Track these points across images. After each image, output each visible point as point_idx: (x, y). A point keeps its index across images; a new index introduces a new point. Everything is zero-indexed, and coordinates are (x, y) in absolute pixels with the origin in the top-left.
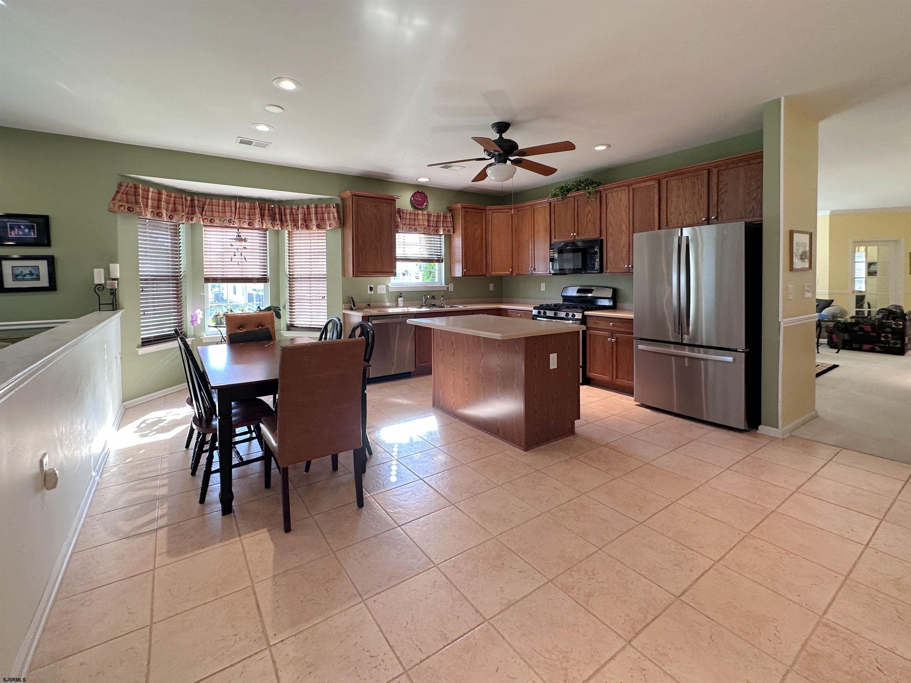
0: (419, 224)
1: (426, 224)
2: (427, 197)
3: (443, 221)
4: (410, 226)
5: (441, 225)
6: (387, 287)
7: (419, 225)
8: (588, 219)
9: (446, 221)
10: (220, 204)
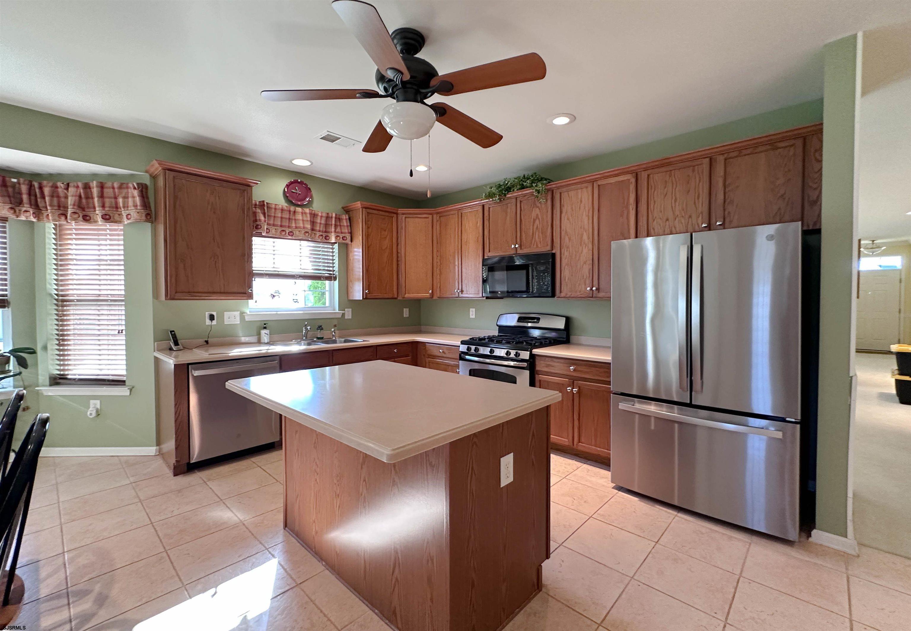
0: (298, 225)
1: (309, 226)
2: (310, 189)
3: (336, 226)
4: (283, 229)
5: (333, 230)
6: (242, 314)
7: (296, 227)
8: (535, 227)
9: (340, 226)
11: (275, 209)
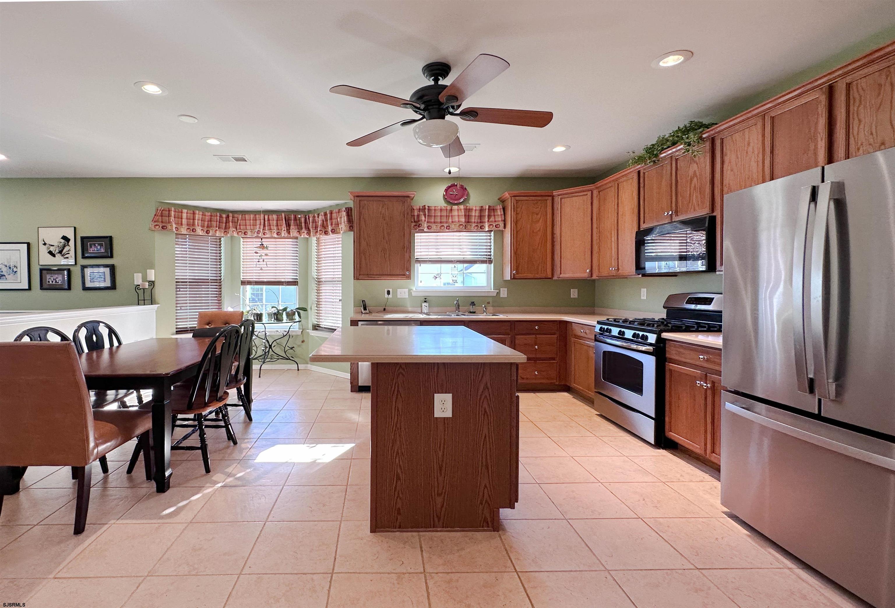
0: (454, 220)
1: (463, 220)
2: (466, 189)
3: (489, 216)
4: (442, 224)
5: (486, 220)
6: (410, 290)
7: (452, 222)
8: (693, 185)
9: (494, 215)
10: (252, 219)
11: (435, 210)
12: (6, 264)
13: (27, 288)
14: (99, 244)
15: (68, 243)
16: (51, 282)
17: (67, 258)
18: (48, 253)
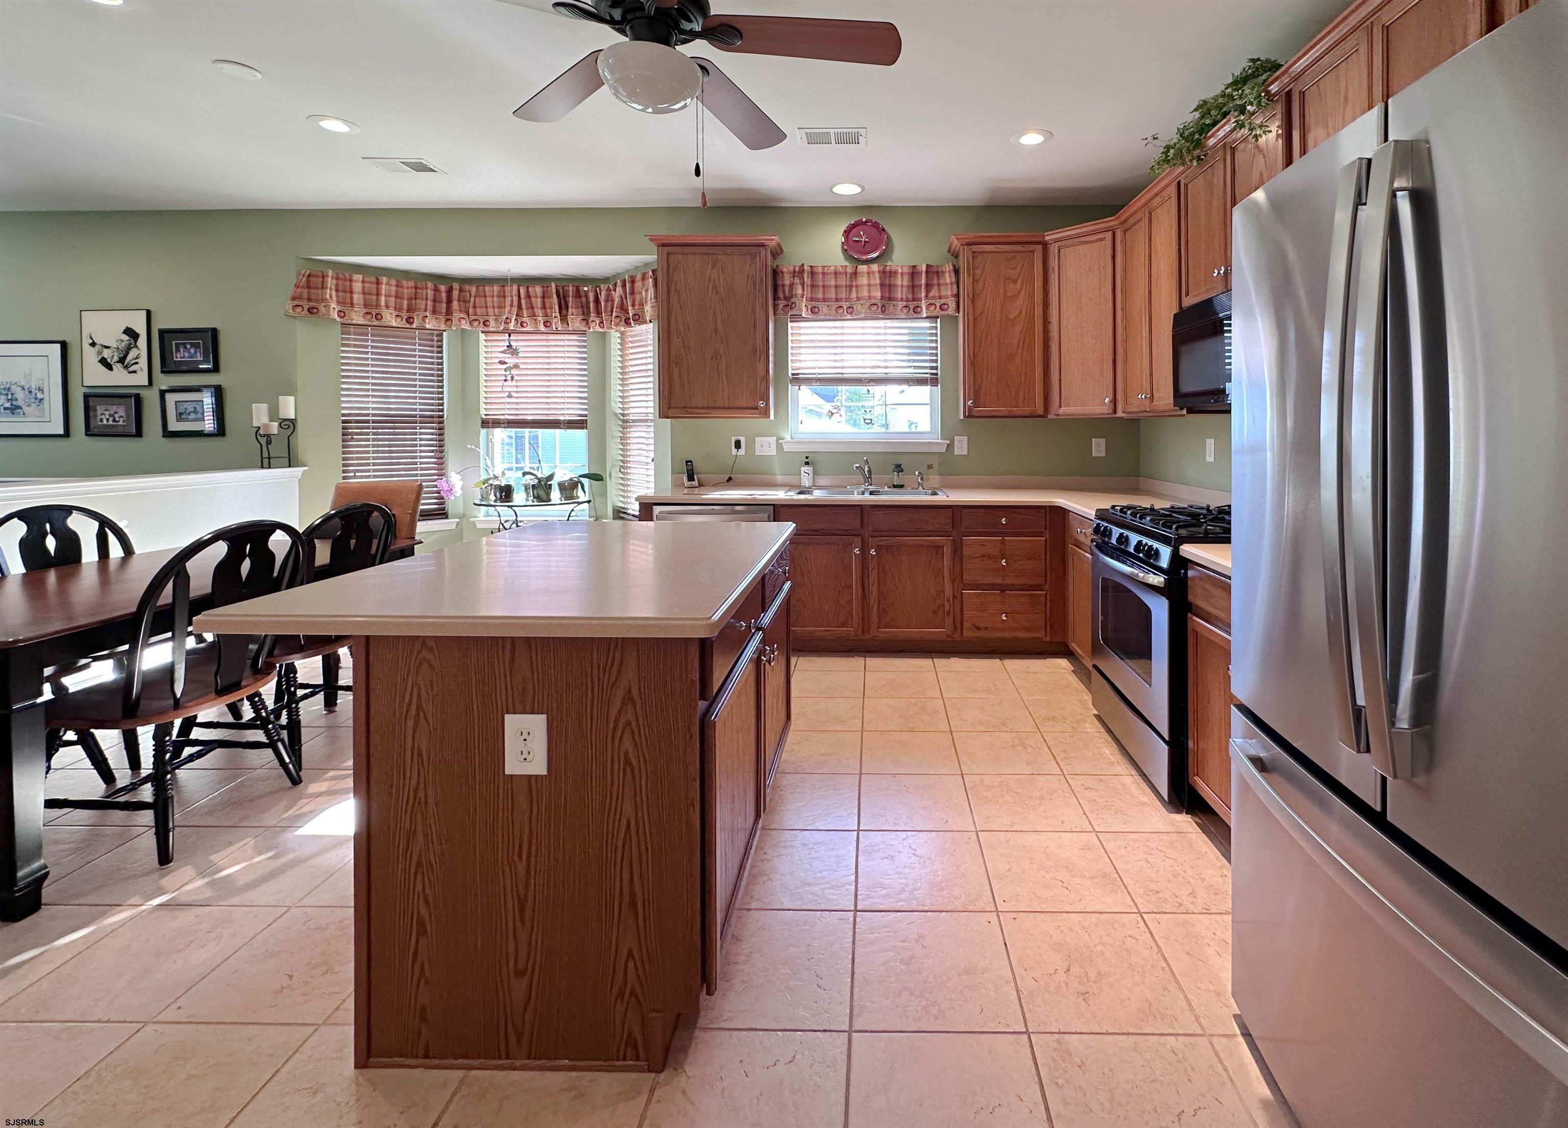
0: (860, 295)
1: (878, 294)
2: (886, 230)
3: (928, 286)
4: (839, 304)
5: (923, 294)
6: (779, 441)
7: (858, 299)
9: (939, 285)
10: (495, 294)
11: (824, 274)
12: (23, 383)
13: (61, 432)
14: (192, 345)
15: (136, 341)
16: (105, 422)
17: (135, 372)
18: (100, 361)
